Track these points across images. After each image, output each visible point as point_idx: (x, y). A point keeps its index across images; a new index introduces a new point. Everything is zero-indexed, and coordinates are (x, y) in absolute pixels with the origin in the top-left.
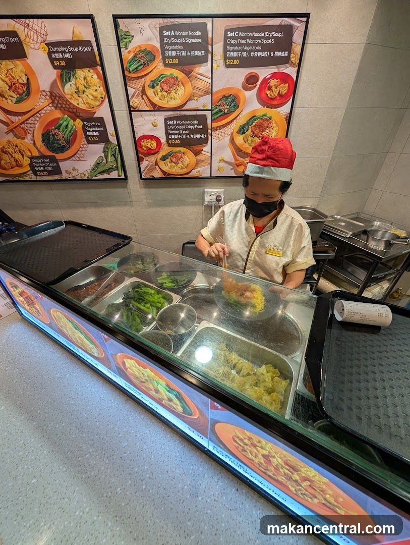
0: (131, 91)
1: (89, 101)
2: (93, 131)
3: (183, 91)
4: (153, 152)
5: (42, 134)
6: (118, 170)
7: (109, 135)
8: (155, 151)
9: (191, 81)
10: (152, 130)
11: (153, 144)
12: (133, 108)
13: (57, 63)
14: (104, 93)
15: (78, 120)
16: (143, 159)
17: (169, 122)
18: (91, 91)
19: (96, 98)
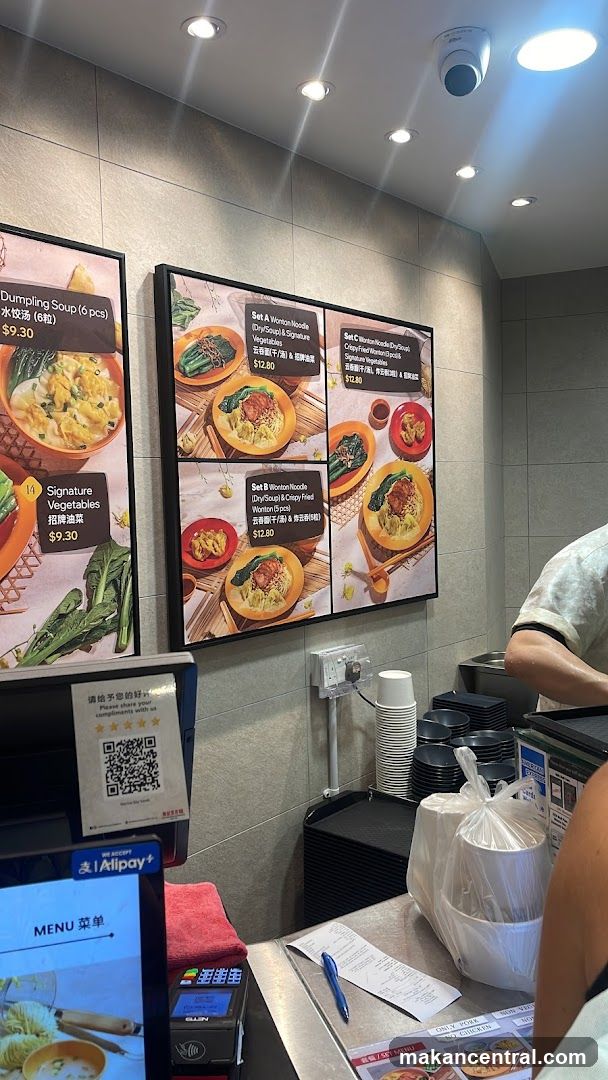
0: (181, 413)
1: (76, 429)
2: (68, 512)
3: (281, 423)
4: (217, 563)
6: (118, 630)
7: (112, 521)
8: (221, 561)
9: (294, 405)
10: (219, 506)
11: (216, 543)
12: (183, 453)
13: (9, 330)
14: (119, 414)
15: (30, 481)
16: (191, 587)
17: (255, 487)
18: (87, 405)
19: (95, 423)
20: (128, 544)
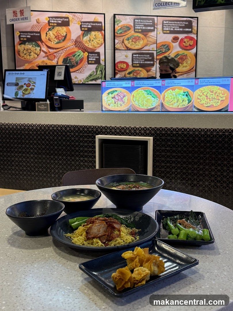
0: (116, 41)
1: (94, 44)
2: (92, 58)
3: (142, 42)
4: (124, 70)
5: (64, 59)
6: (102, 79)
7: (101, 61)
8: (125, 70)
9: (147, 39)
10: (125, 59)
11: (124, 66)
12: (116, 48)
13: (83, 29)
14: (103, 42)
15: (86, 53)
16: (117, 73)
17: (134, 55)
18: (97, 40)
19: (98, 43)
20: (104, 64)
